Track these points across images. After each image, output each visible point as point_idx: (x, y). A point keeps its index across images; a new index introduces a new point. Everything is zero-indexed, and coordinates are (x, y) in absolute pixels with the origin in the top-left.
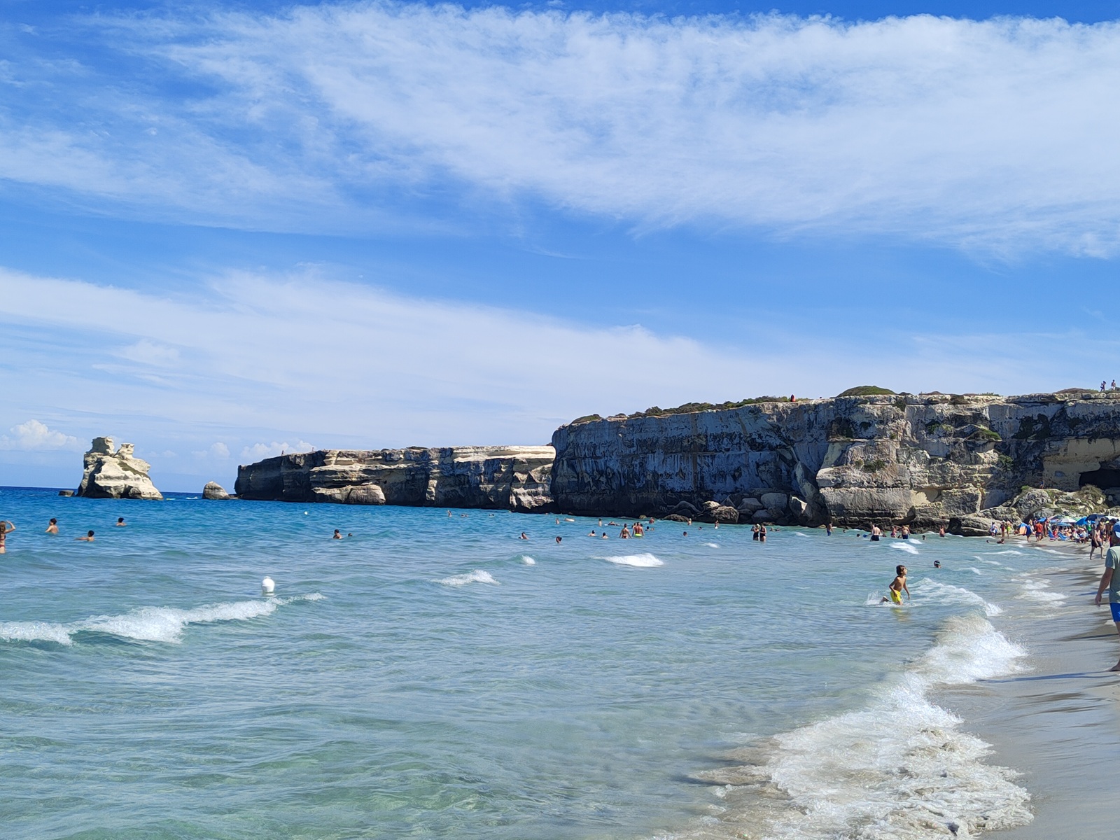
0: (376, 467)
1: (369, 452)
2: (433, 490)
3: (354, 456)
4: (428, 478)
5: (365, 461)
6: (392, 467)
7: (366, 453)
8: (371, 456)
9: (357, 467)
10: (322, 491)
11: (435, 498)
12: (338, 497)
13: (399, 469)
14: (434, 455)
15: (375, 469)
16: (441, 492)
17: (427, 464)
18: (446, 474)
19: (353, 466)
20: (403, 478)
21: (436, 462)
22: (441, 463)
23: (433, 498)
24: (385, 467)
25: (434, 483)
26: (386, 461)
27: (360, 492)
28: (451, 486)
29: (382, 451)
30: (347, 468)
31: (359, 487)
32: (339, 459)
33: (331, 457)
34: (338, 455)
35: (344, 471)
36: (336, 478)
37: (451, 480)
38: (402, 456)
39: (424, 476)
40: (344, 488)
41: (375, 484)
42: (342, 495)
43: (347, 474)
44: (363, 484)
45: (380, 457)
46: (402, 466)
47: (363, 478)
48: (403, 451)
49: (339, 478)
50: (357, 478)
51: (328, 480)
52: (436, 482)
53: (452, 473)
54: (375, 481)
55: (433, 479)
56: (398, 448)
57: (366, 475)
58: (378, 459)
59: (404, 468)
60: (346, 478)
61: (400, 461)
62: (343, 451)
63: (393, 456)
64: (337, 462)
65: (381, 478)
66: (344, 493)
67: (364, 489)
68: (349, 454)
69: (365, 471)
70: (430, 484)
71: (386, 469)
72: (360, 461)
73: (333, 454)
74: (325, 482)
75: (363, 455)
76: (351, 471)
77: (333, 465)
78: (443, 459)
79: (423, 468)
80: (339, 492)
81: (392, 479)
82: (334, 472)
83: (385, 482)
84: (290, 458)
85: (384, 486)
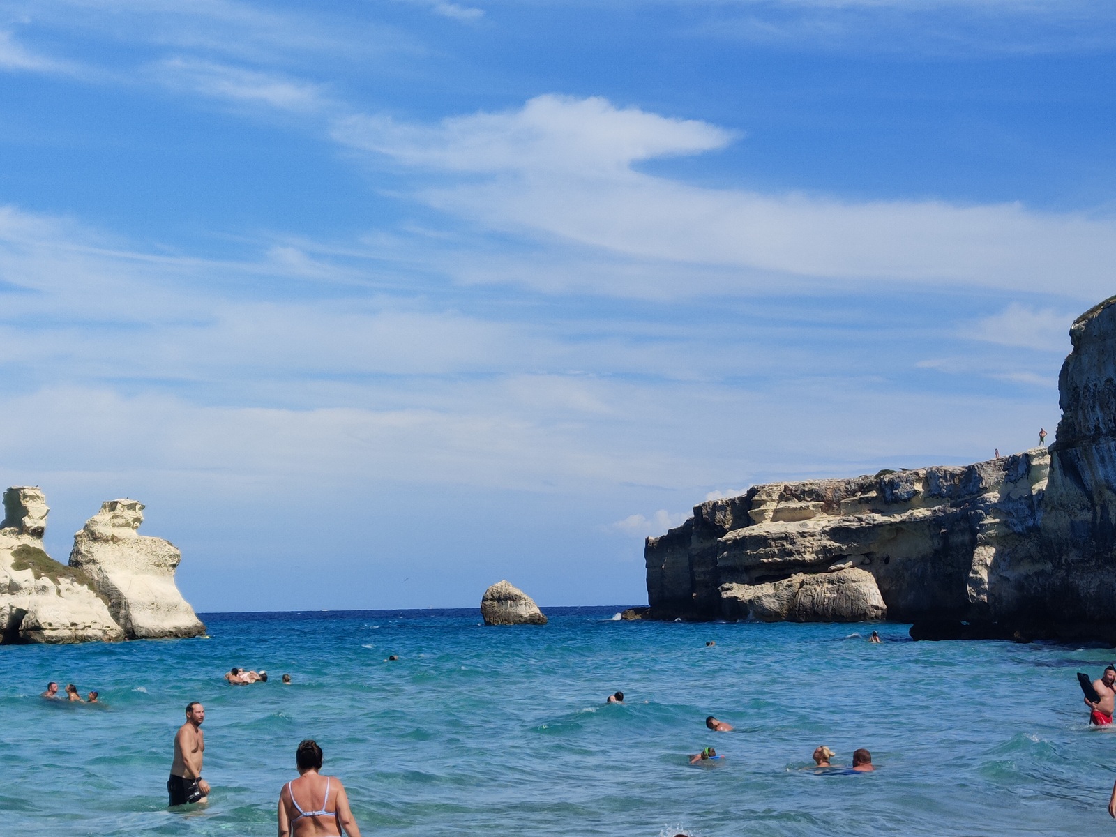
0: (860, 520)
1: (848, 482)
2: (984, 575)
3: (814, 494)
4: (974, 544)
5: (839, 505)
6: (898, 518)
7: (843, 487)
8: (853, 493)
9: (821, 522)
10: (740, 591)
11: (989, 594)
12: (771, 604)
13: (913, 523)
14: (991, 477)
15: (856, 525)
16: (1007, 579)
17: (974, 504)
18: (1019, 528)
19: (810, 523)
20: (924, 545)
21: (993, 497)
22: (1006, 498)
23: (984, 598)
24: (879, 518)
25: (986, 554)
26: (886, 502)
27: (820, 589)
28: (1034, 561)
29: (876, 477)
30: (792, 528)
31: (821, 576)
32: (783, 505)
33: (764, 502)
34: (782, 497)
35: (786, 537)
36: (767, 555)
37: (1030, 545)
38: (919, 487)
39: (967, 538)
40: (785, 582)
41: (862, 565)
42: (780, 598)
43: (793, 543)
44: (833, 567)
45: (873, 494)
46: (921, 513)
47: (830, 551)
48: (922, 473)
49: (774, 555)
50: (817, 553)
51: (750, 561)
52: (992, 551)
53: (1030, 522)
54: (861, 559)
55: (986, 543)
56: (912, 467)
57: (836, 545)
58: (868, 500)
59: (925, 520)
60: (790, 554)
61: (914, 500)
62: (793, 482)
63: (898, 486)
64: (778, 516)
65: (874, 548)
66: (785, 594)
67: (831, 582)
68: (803, 492)
69: (835, 533)
70: (976, 558)
71: (881, 525)
72: (829, 506)
73: (769, 495)
74: (747, 569)
75: (836, 490)
76: (803, 535)
77: (768, 522)
78: (1010, 485)
79: (964, 517)
80: (771, 591)
81: (901, 551)
82: (762, 541)
83: (887, 560)
84: (704, 511)
85: (882, 571)
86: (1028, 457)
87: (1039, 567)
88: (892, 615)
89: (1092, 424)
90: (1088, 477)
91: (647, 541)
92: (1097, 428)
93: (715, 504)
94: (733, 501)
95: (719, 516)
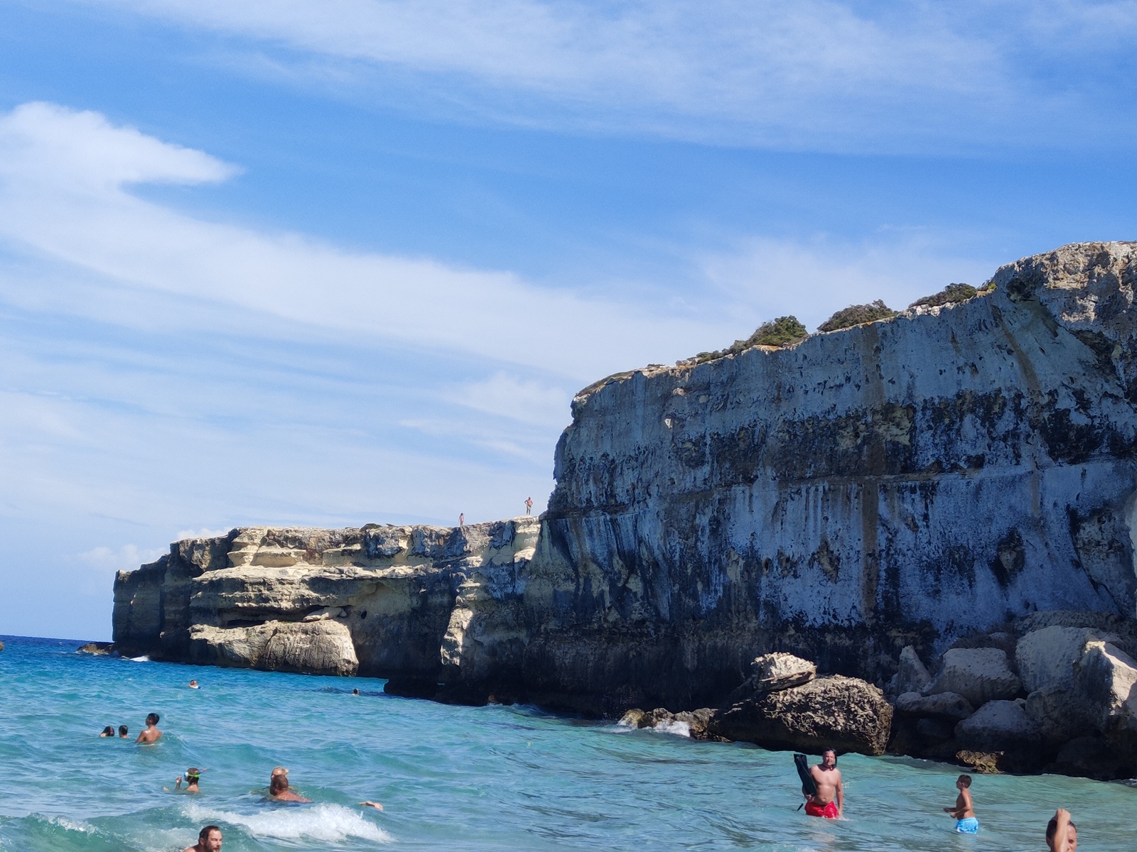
0: (341, 572)
1: (334, 533)
2: (459, 638)
3: (298, 542)
4: (452, 606)
5: (322, 555)
6: (379, 573)
7: (327, 538)
8: (337, 544)
9: (302, 570)
10: (210, 634)
11: (462, 657)
12: (242, 650)
13: (395, 580)
14: (476, 541)
15: (336, 577)
16: (480, 644)
17: (456, 566)
18: (498, 594)
19: (290, 570)
20: (402, 603)
21: (476, 561)
22: (489, 563)
23: (457, 661)
24: (361, 572)
25: (462, 617)
26: (369, 556)
27: (292, 638)
28: (509, 628)
29: (362, 530)
30: (272, 574)
31: (296, 625)
32: (264, 549)
33: (245, 545)
34: (264, 542)
35: (264, 583)
36: (242, 599)
37: (506, 612)
38: (403, 544)
39: (446, 599)
40: (258, 628)
41: (338, 618)
42: (251, 644)
43: (270, 589)
44: (309, 617)
45: (357, 547)
46: (403, 570)
47: (308, 600)
48: (408, 530)
49: (249, 600)
50: (294, 601)
51: (224, 604)
52: (469, 614)
53: (510, 590)
54: (338, 611)
55: (464, 606)
56: (398, 524)
57: (315, 595)
58: (351, 553)
59: (406, 578)
60: (267, 600)
61: (397, 556)
62: (276, 528)
63: (383, 542)
64: (258, 560)
65: (352, 601)
66: (257, 640)
67: (306, 632)
68: (287, 539)
69: (315, 583)
70: (453, 620)
71: (362, 579)
72: (311, 555)
73: (251, 538)
74: (221, 611)
75: (320, 539)
76: (281, 582)
77: (247, 566)
78: (494, 550)
79: (446, 578)
80: (243, 637)
81: (380, 606)
82: (239, 584)
83: (364, 615)
84: (182, 549)
85: (358, 625)
86: (513, 525)
87: (513, 634)
88: (364, 670)
89: (584, 496)
90: (575, 548)
91: (118, 574)
92: (589, 500)
93: (194, 543)
94: (212, 541)
95: (197, 555)
